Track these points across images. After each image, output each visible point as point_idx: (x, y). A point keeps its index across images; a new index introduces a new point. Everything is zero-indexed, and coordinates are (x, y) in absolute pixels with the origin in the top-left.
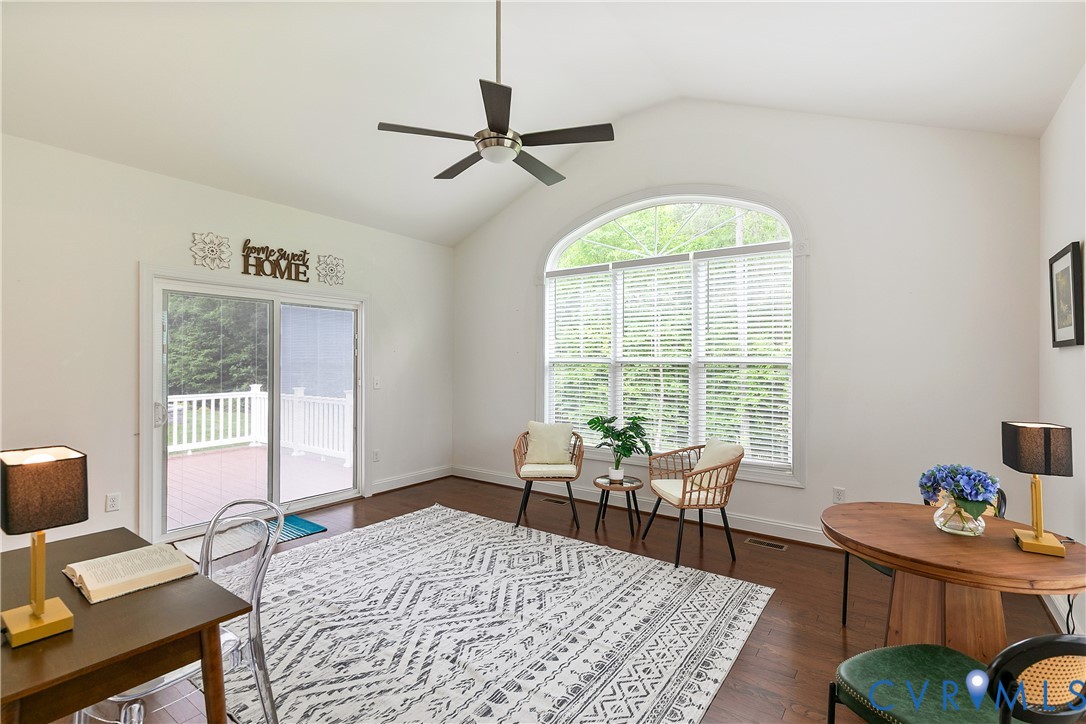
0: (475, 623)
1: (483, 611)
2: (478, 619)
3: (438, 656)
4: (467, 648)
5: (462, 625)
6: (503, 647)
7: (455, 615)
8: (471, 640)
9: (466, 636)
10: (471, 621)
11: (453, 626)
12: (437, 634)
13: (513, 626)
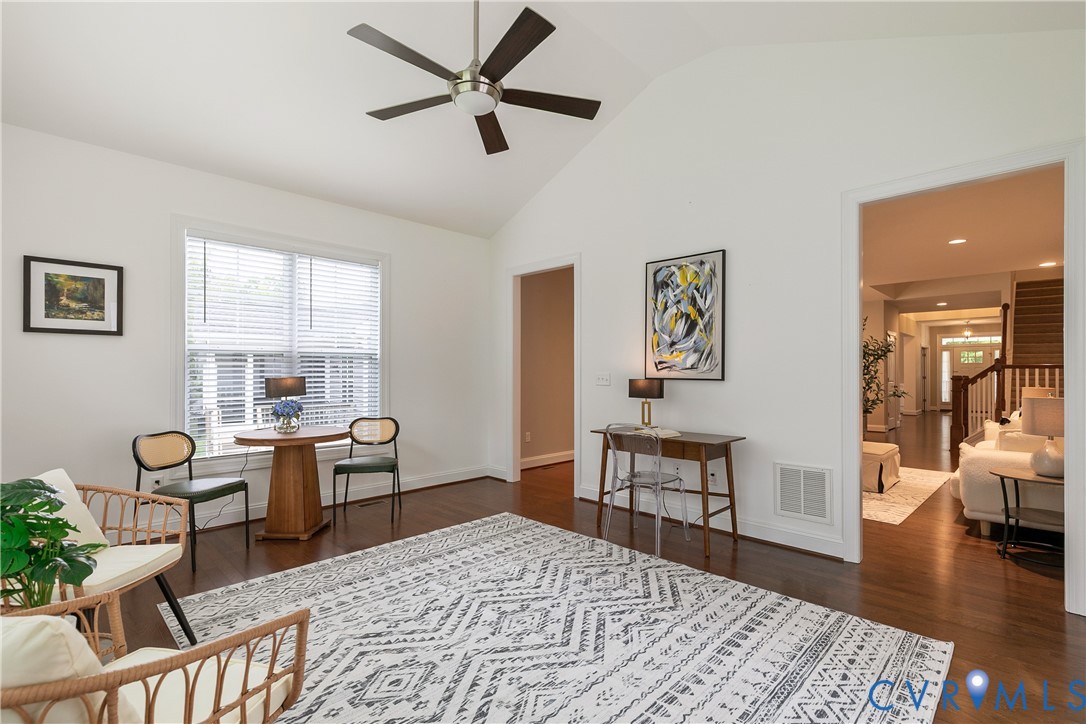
0: (504, 592)
1: (495, 602)
2: (501, 595)
3: (537, 572)
4: (515, 576)
5: (517, 592)
6: (486, 574)
7: (523, 601)
8: (510, 580)
9: (515, 584)
10: (509, 595)
11: (524, 591)
12: (539, 586)
13: (471, 588)
